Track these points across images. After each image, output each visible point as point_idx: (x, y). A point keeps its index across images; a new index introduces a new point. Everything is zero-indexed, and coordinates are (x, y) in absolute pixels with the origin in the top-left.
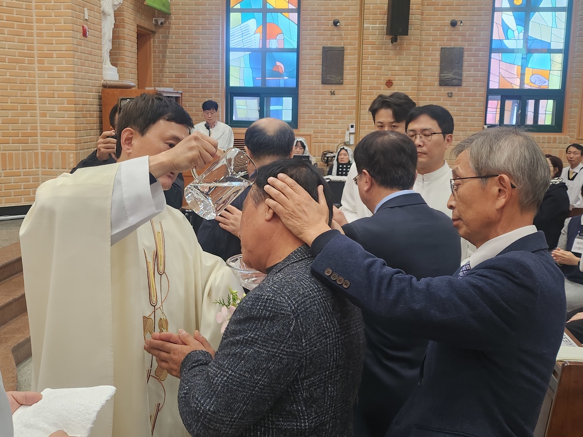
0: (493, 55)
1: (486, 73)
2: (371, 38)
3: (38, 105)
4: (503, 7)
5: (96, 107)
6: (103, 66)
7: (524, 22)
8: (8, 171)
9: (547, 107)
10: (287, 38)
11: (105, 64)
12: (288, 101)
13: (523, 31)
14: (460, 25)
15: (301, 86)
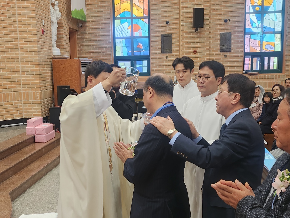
0: (246, 36)
1: (243, 45)
2: (185, 30)
3: (20, 69)
4: (250, 12)
5: (49, 69)
6: (53, 48)
7: (261, 19)
8: (6, 102)
9: (274, 60)
10: (144, 31)
11: (54, 47)
12: (145, 62)
13: (260, 23)
14: (229, 22)
15: (151, 55)
